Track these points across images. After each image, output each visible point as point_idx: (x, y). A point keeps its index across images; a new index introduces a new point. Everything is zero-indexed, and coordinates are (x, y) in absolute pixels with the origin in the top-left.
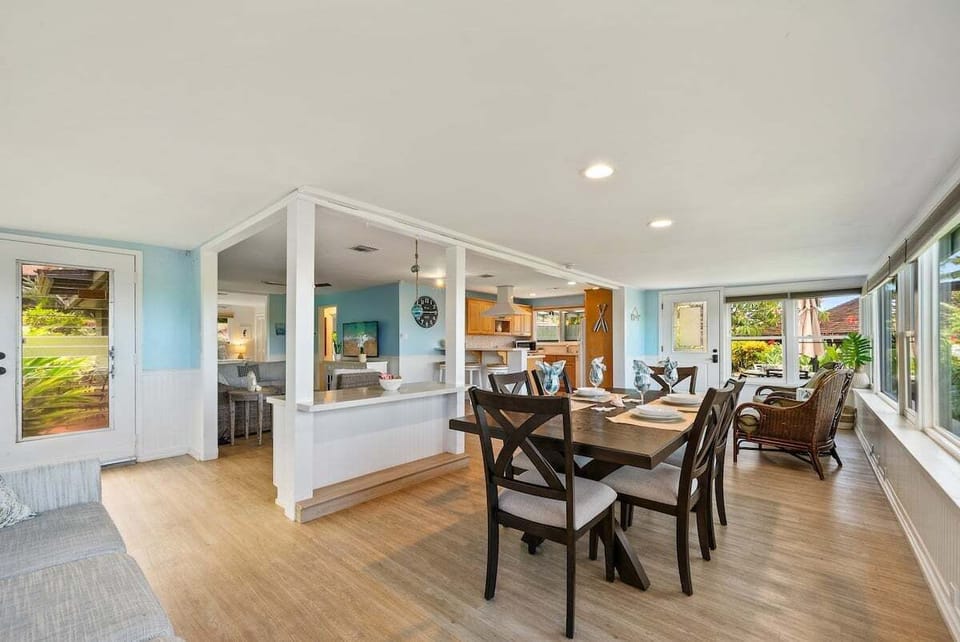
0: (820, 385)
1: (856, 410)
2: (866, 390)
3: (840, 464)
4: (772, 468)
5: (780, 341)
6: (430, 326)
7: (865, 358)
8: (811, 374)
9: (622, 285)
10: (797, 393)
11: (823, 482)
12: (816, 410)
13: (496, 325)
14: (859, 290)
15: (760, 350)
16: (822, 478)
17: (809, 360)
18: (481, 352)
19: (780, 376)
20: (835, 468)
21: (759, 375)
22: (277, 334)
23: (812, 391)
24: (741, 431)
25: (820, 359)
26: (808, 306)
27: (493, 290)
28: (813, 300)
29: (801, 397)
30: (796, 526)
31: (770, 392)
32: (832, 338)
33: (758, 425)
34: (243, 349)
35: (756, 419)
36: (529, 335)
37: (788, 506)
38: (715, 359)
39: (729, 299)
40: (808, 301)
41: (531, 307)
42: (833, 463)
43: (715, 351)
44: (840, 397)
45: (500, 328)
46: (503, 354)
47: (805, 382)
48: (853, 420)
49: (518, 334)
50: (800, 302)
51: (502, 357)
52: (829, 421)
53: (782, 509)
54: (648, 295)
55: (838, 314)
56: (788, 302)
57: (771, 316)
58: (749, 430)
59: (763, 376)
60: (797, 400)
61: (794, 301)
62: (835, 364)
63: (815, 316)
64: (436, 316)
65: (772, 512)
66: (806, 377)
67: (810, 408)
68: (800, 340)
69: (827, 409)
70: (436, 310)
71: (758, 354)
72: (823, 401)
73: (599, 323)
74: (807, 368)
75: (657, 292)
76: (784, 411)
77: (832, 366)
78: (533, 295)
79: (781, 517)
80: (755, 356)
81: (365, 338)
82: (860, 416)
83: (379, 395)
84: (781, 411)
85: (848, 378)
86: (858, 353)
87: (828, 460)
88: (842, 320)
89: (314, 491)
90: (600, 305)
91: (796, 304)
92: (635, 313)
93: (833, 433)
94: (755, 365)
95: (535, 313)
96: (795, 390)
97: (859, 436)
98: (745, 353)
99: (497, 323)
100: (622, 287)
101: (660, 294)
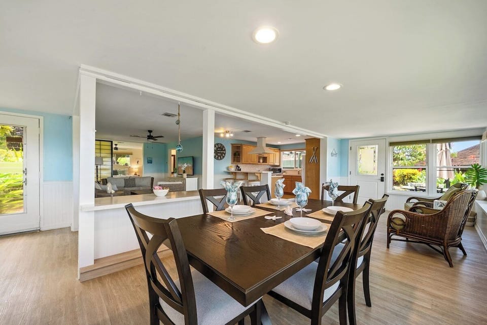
0: (451, 199)
1: (476, 214)
2: (484, 201)
3: (465, 254)
4: (414, 255)
5: (425, 169)
6: (221, 159)
7: (483, 181)
8: (445, 190)
9: (326, 136)
10: (434, 203)
11: (452, 269)
12: (448, 217)
13: (259, 159)
14: (480, 137)
15: (414, 174)
16: (451, 266)
17: (444, 181)
18: (247, 173)
19: (424, 190)
20: (461, 257)
21: (411, 190)
22: (148, 163)
23: (445, 202)
24: (392, 228)
25: (451, 180)
26: (444, 148)
27: (255, 140)
28: (447, 144)
29: (438, 206)
30: (428, 312)
31: (416, 201)
32: (460, 167)
33: (405, 225)
34: (136, 170)
35: (402, 220)
36: (278, 164)
37: (423, 291)
38: (382, 180)
39: (392, 144)
40: (444, 144)
41: (280, 150)
42: (460, 252)
43: (382, 174)
44: (467, 209)
45: (261, 161)
46: (259, 175)
47: (440, 195)
48: (474, 220)
49: (272, 164)
50: (439, 145)
51: (257, 176)
52: (458, 226)
53: (418, 294)
54: (342, 142)
55: (463, 154)
56: (430, 145)
57: (420, 154)
58: (398, 228)
59: (413, 190)
60: (434, 208)
61: (434, 145)
62: (462, 185)
63: (449, 154)
64: (225, 154)
65: (410, 296)
66: (442, 192)
67: (443, 216)
68: (438, 169)
69: (456, 218)
70: (225, 150)
71: (413, 177)
72: (454, 211)
73: (313, 158)
74: (442, 186)
75: (348, 140)
76: (424, 217)
77: (460, 186)
78: (279, 143)
79: (417, 302)
80: (411, 178)
81: (185, 165)
82: (479, 218)
83: (153, 199)
84: (422, 217)
85: (474, 196)
86: (478, 177)
87: (456, 251)
88: (465, 158)
89: (95, 260)
90: (313, 147)
91: (436, 147)
92: (334, 152)
93: (460, 233)
94: (409, 184)
95: (282, 153)
96: (432, 200)
97: (478, 231)
98: (405, 175)
99: (259, 158)
100: (326, 137)
101: (350, 141)
